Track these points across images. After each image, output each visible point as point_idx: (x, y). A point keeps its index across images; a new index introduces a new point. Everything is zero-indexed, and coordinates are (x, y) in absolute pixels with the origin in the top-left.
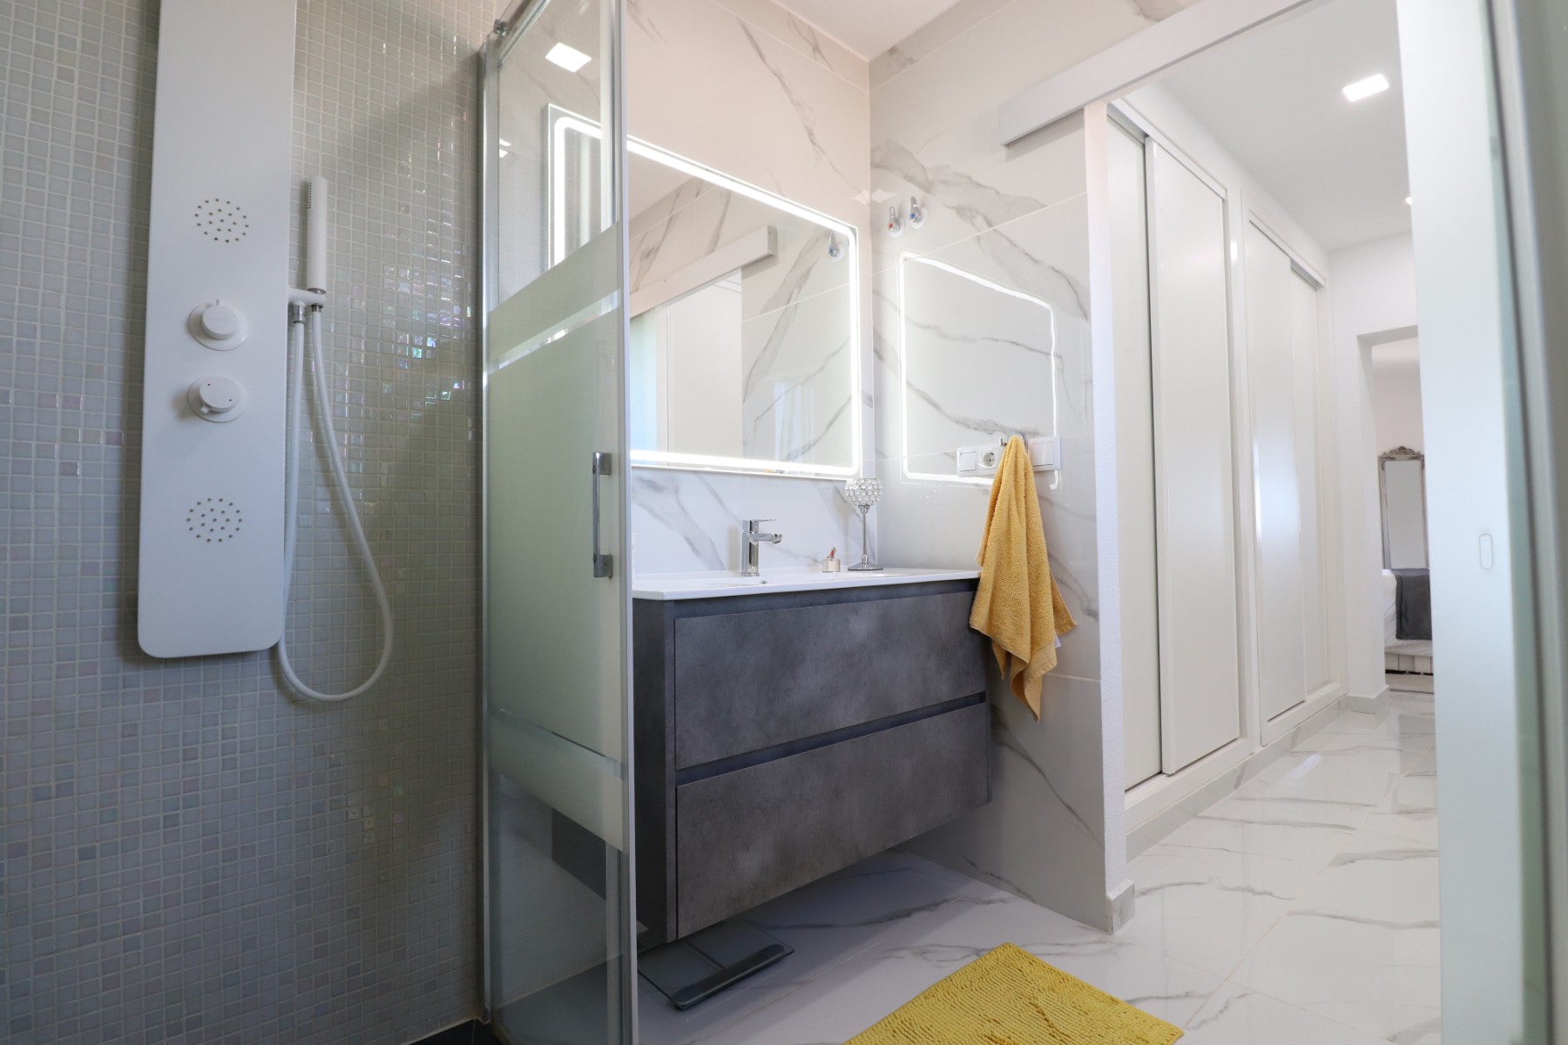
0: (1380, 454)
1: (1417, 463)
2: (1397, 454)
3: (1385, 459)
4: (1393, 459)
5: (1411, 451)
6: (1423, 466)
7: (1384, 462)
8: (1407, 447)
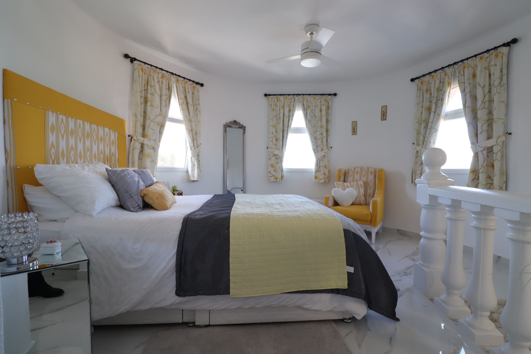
0: (225, 123)
1: (241, 131)
2: (232, 124)
3: (227, 126)
4: (230, 127)
5: (239, 124)
6: (244, 133)
7: (226, 128)
8: (238, 121)
